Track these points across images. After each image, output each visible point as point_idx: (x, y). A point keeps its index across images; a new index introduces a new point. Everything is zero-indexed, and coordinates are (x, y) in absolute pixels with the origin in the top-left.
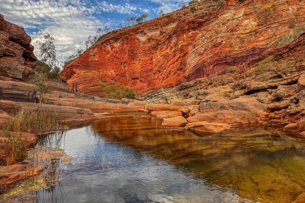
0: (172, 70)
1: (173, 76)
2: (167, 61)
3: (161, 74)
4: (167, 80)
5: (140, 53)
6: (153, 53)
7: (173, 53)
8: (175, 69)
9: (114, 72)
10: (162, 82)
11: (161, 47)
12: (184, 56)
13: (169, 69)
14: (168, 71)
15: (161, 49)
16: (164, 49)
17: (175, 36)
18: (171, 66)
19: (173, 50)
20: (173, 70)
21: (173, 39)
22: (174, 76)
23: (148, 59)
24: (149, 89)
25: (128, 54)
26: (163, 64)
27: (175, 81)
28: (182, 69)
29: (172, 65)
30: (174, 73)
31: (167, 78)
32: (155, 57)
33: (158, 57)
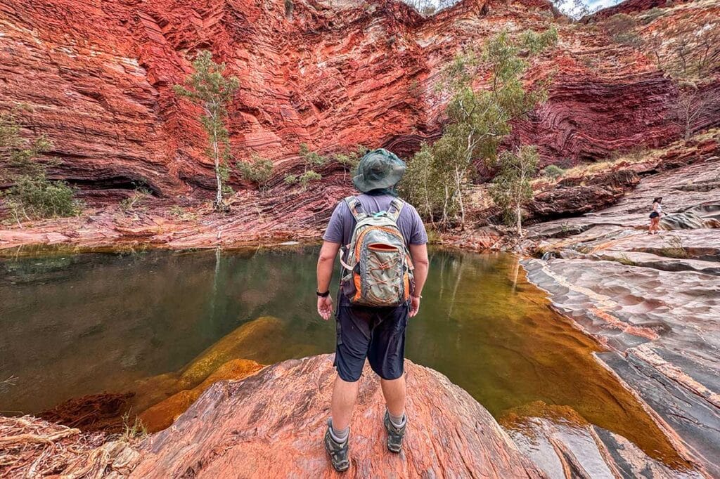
0: (368, 106)
1: (372, 123)
2: (348, 82)
3: (326, 113)
4: (347, 131)
6: (300, 51)
7: (374, 63)
8: (381, 104)
10: (329, 136)
11: (329, 40)
12: (414, 76)
13: (358, 103)
14: (355, 110)
15: (327, 46)
16: (336, 49)
17: (380, 24)
18: (365, 97)
19: (373, 57)
20: (375, 107)
21: (371, 29)
22: (375, 123)
23: (285, 64)
24: (289, 151)
26: (337, 87)
27: (380, 135)
28: (408, 106)
29: (373, 94)
30: (376, 114)
31: (350, 125)
32: (307, 61)
33: (319, 66)
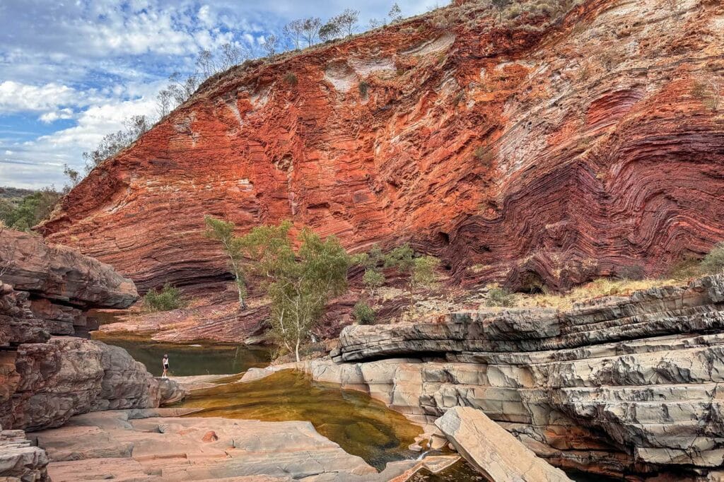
0: (439, 180)
1: (444, 200)
2: (421, 153)
3: (400, 192)
4: (420, 210)
5: (334, 128)
6: (375, 130)
7: (445, 127)
8: (450, 176)
9: (251, 186)
10: (403, 218)
11: (401, 110)
12: (486, 135)
13: (430, 177)
14: (426, 185)
15: (401, 117)
16: (411, 117)
17: (453, 76)
18: (437, 169)
19: (445, 117)
20: (446, 180)
21: (444, 84)
22: (447, 200)
23: (359, 148)
24: (360, 238)
25: (298, 129)
26: (408, 162)
27: (453, 214)
28: (477, 177)
29: (443, 165)
30: (447, 188)
31: (422, 204)
32: (381, 139)
33: (392, 141)
